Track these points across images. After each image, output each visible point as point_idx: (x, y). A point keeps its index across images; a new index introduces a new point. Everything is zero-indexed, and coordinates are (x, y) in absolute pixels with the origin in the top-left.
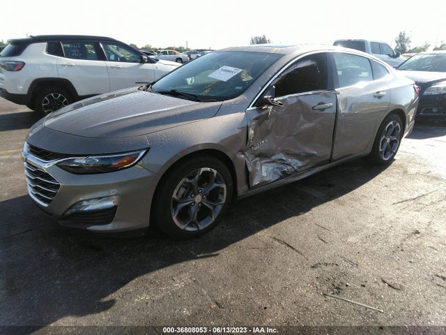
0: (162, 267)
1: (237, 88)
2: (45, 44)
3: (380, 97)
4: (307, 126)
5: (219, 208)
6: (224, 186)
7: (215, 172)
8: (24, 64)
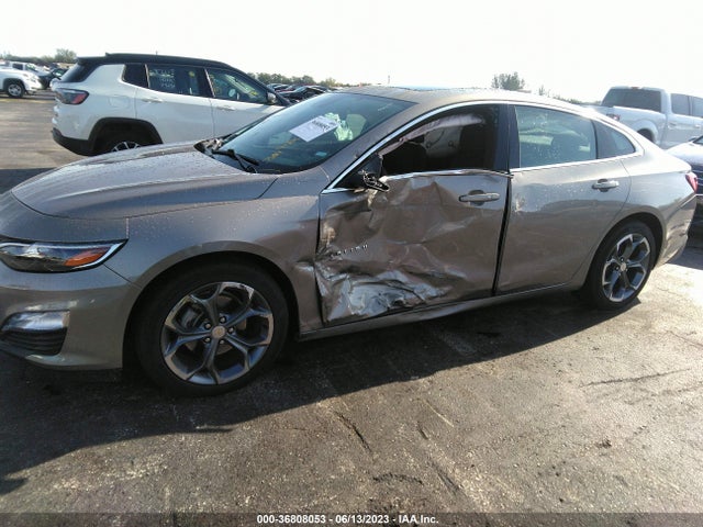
0: (127, 438)
1: (319, 154)
2: (121, 67)
3: (605, 190)
4: (450, 227)
5: (260, 351)
6: (270, 317)
7: (251, 291)
8: (87, 94)
